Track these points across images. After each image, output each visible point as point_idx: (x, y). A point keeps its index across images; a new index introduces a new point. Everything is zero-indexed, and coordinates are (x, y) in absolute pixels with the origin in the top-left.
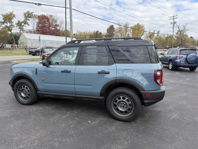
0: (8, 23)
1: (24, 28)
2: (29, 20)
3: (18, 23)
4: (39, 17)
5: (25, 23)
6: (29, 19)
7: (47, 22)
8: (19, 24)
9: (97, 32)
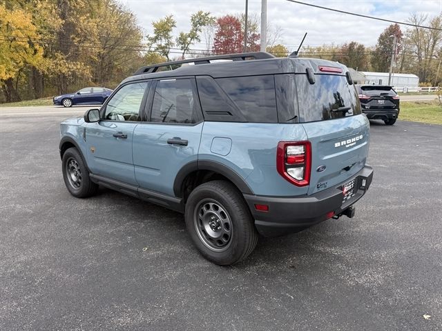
0: (163, 40)
1: (190, 47)
2: (200, 30)
3: (180, 39)
4: (220, 21)
5: (192, 38)
6: (200, 27)
7: (235, 32)
8: (183, 40)
9: (352, 44)
